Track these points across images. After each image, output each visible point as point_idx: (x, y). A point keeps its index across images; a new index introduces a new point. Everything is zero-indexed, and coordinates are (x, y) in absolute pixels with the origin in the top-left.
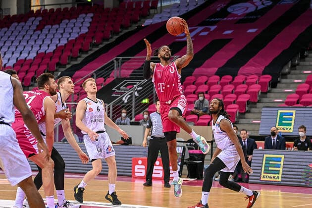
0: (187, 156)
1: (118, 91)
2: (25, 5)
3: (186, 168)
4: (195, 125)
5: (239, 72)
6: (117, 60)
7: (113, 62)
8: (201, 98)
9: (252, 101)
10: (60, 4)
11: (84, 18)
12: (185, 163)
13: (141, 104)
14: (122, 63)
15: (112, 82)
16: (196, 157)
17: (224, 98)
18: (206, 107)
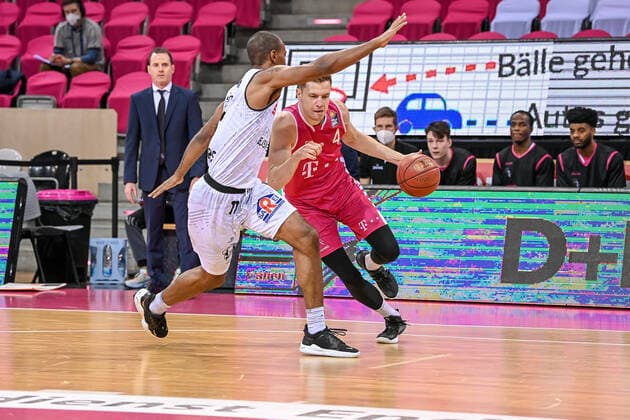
0: (33, 211)
3: (30, 249)
4: (58, 106)
8: (72, 18)
9: (244, 24)
12: (27, 234)
16: (64, 214)
17: (152, 14)
18: (91, 45)
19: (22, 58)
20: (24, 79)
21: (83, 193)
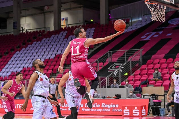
1: (111, 69)
2: (58, 25)
4: (154, 86)
5: (176, 56)
6: (110, 52)
7: (107, 54)
8: (156, 72)
10: (77, 24)
11: (90, 30)
13: (124, 76)
14: (112, 54)
15: (108, 64)
16: (156, 104)
17: (169, 71)
18: (159, 76)
19: (148, 79)
20: (148, 82)
21: (159, 101)
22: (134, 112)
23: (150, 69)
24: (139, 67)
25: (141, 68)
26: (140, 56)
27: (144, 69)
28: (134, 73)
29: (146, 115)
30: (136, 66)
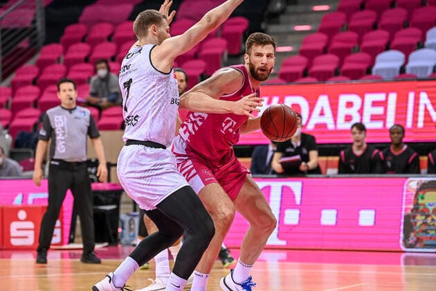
5: (179, 13)
8: (102, 72)
18: (114, 91)
21: (114, 185)
22: (13, 232)
23: (77, 61)
24: (32, 55)
25: (38, 57)
26: (34, 7)
27: (51, 62)
28: (13, 77)
29: (62, 243)
30: (19, 49)
